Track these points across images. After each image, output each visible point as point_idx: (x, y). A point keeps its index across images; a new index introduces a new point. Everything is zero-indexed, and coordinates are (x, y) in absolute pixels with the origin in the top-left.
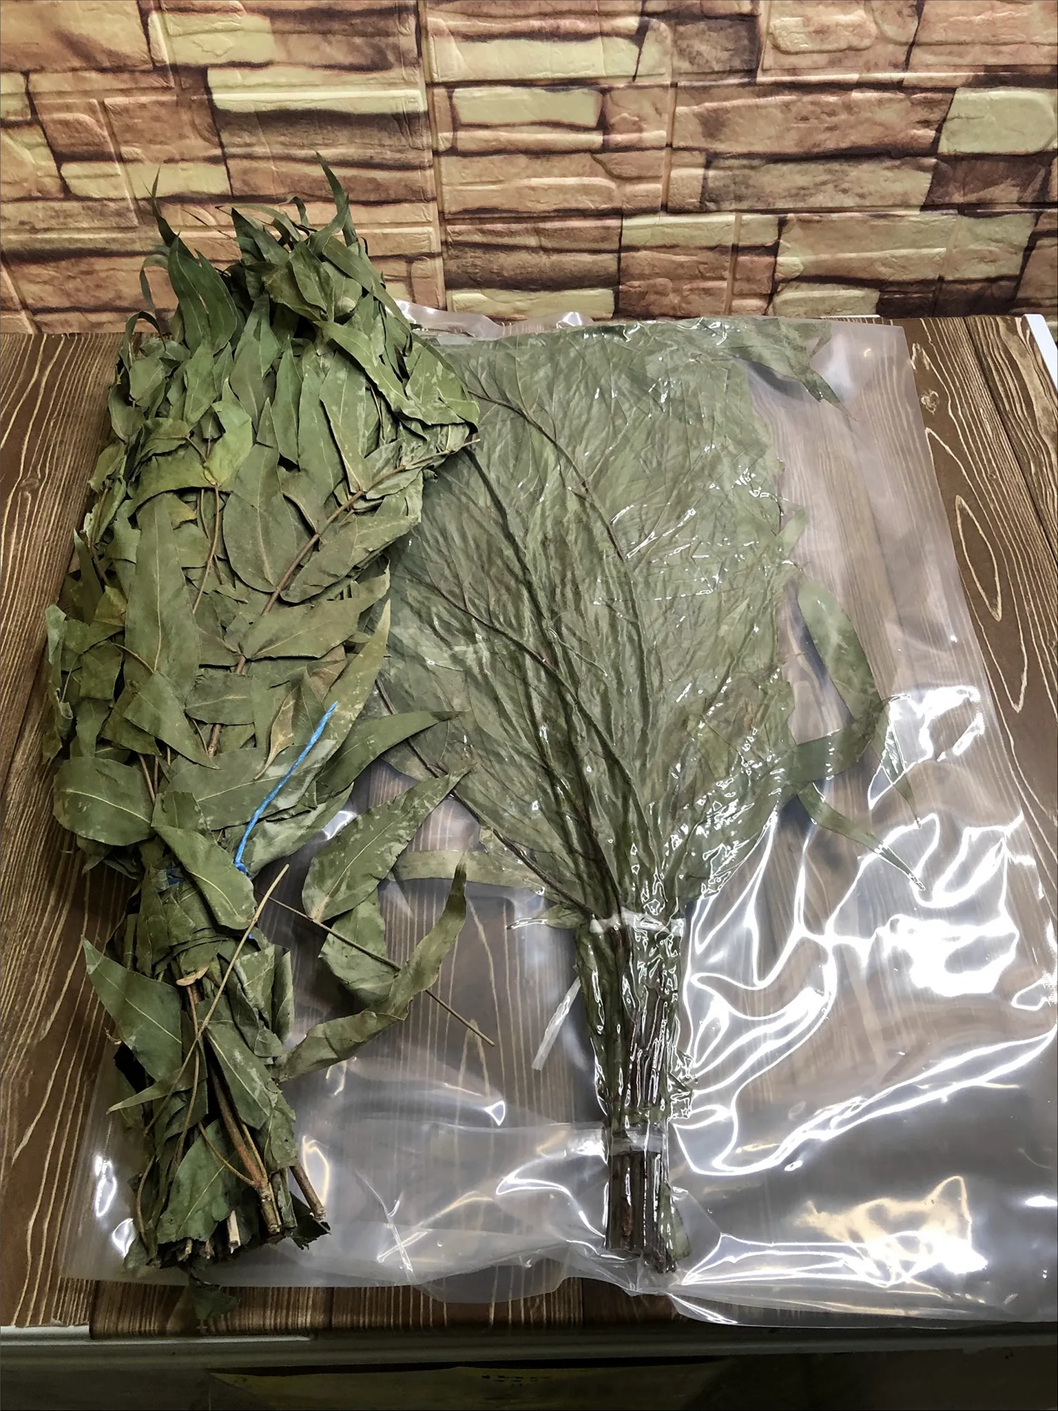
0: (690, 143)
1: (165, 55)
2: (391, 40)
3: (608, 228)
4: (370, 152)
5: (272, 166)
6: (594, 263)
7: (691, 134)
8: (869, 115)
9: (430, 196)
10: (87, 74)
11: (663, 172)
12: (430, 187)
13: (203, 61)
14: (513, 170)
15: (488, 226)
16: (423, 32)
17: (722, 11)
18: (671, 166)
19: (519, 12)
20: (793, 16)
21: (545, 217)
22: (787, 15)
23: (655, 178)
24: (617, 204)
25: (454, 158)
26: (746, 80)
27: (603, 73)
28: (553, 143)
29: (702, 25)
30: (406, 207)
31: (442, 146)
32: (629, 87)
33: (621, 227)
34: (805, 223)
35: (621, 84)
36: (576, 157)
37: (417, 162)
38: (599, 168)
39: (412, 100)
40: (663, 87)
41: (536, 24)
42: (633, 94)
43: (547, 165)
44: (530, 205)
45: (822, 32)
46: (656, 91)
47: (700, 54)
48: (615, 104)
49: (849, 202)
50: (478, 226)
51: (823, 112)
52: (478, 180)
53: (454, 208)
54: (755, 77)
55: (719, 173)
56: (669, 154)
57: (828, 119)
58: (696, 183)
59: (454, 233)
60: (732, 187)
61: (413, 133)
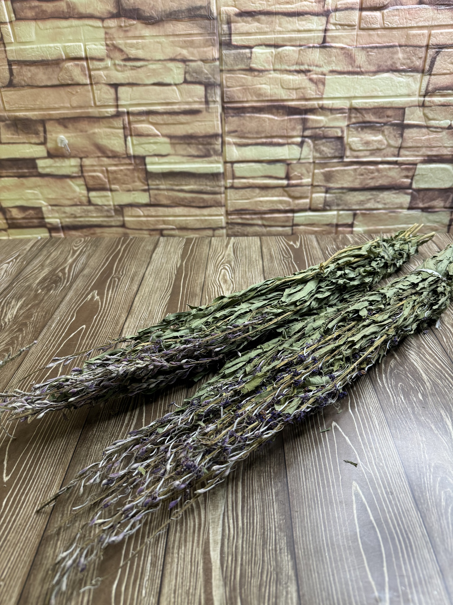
0: (320, 184)
1: (131, 152)
2: (212, 146)
3: (288, 217)
4: (202, 187)
5: (166, 193)
6: (283, 231)
7: (320, 181)
8: (385, 173)
9: (223, 204)
10: (103, 159)
11: (309, 195)
12: (223, 201)
13: (144, 154)
14: (254, 194)
15: (244, 216)
16: (224, 143)
17: (331, 136)
18: (312, 193)
19: (258, 136)
20: (357, 137)
21: (265, 213)
22: (354, 137)
23: (306, 197)
24: (292, 207)
25: (233, 190)
26: (340, 160)
27: (288, 157)
28: (269, 183)
29: (324, 141)
30: (214, 208)
31: (228, 185)
32: (298, 163)
33: (293, 217)
34: (363, 215)
35: (295, 162)
36: (277, 189)
37: (219, 191)
38: (285, 194)
39: (219, 168)
40: (310, 163)
41: (264, 140)
42: (299, 165)
43: (267, 193)
44: (260, 208)
45: (367, 143)
46: (307, 165)
47: (323, 151)
48: (292, 169)
49: (380, 206)
50: (240, 216)
51: (369, 172)
52: (241, 198)
53: (232, 210)
54: (343, 159)
55: (331, 195)
56: (312, 188)
57: (371, 175)
58: (322, 199)
59: (231, 219)
60: (336, 201)
61: (218, 180)
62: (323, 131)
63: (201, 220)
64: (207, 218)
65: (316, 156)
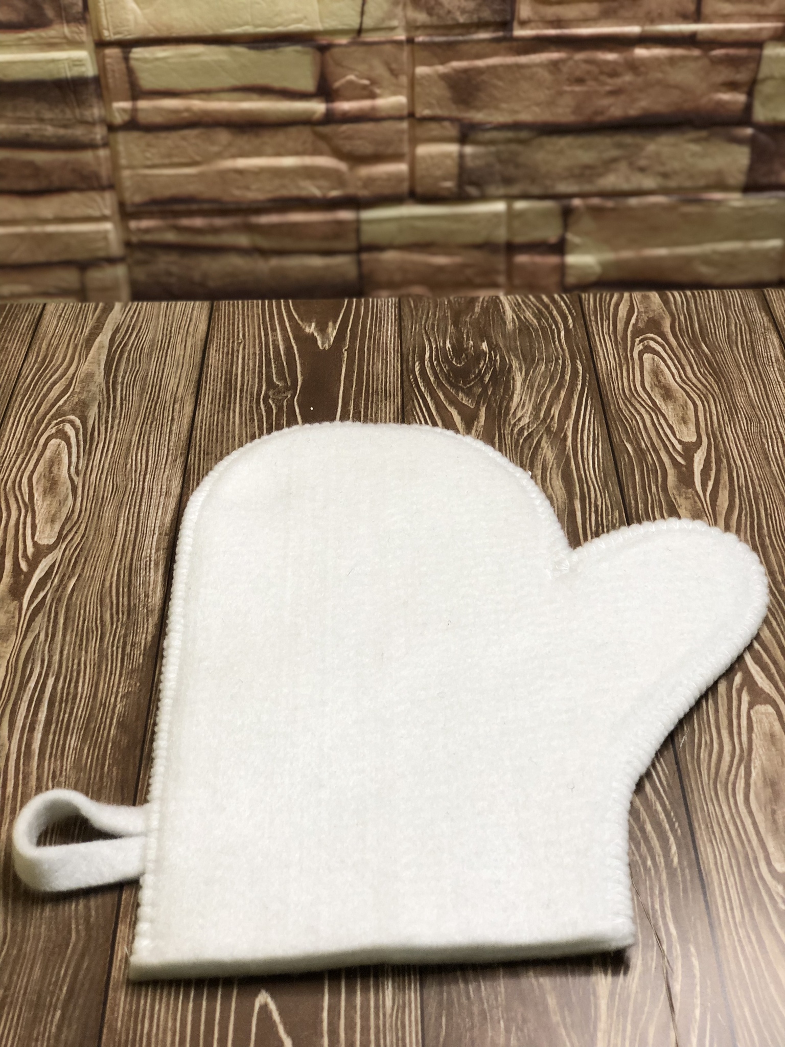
0: (439, 112)
3: (341, 222)
4: (25, 128)
6: (326, 267)
7: (438, 102)
8: (659, 75)
9: (105, 181)
11: (406, 148)
12: (105, 171)
14: (215, 149)
15: (185, 222)
18: (415, 141)
21: (258, 209)
23: (396, 157)
24: (351, 190)
25: (135, 134)
26: (500, 34)
27: (319, 27)
28: (261, 113)
30: (75, 197)
31: (118, 119)
32: (353, 43)
33: (359, 221)
34: (596, 212)
35: (344, 40)
36: (293, 131)
37: (86, 139)
38: (323, 146)
39: (78, 63)
40: (398, 43)
42: (359, 52)
43: (256, 142)
44: (238, 193)
46: (388, 48)
48: (339, 64)
49: (649, 182)
50: (171, 222)
51: (602, 73)
52: (167, 161)
53: (138, 199)
54: (511, 30)
55: (480, 150)
56: (412, 127)
57: (609, 81)
58: (449, 162)
59: (140, 231)
60: (498, 167)
61: (81, 103)
63: (34, 237)
64: (51, 228)
65: (415, 21)
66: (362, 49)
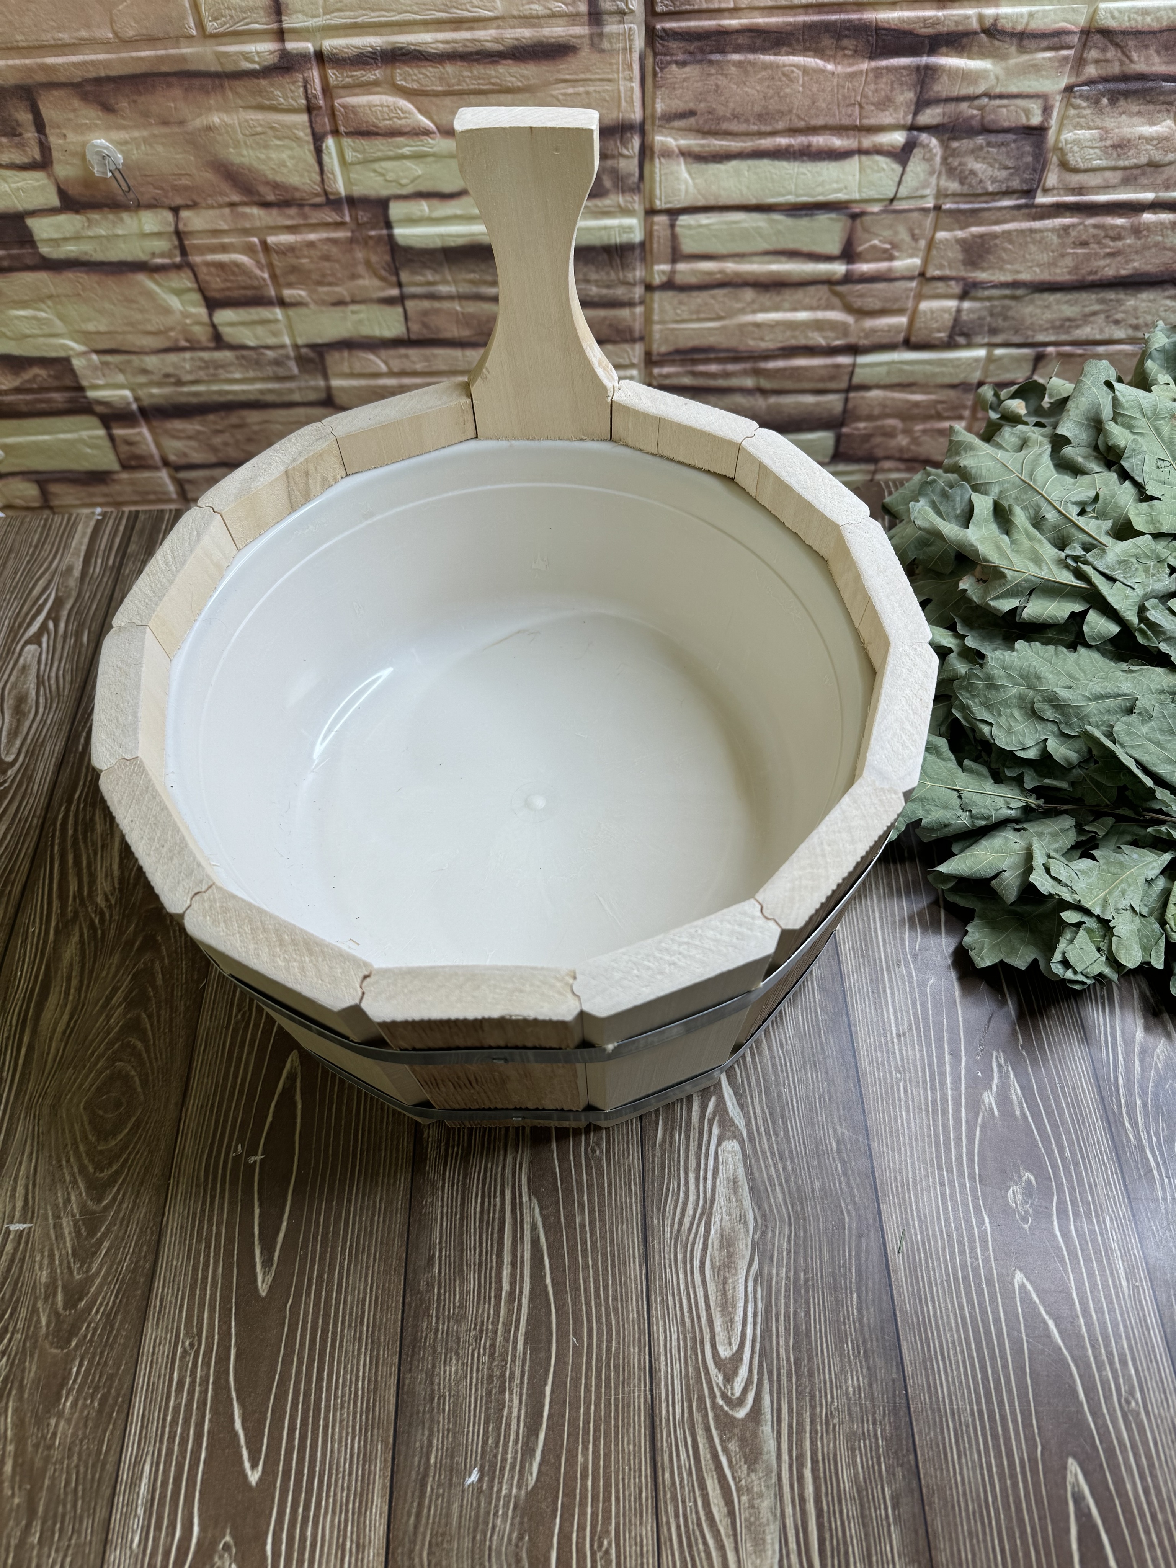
0: (948, 272)
1: (340, 186)
2: (611, 163)
3: (838, 366)
5: (457, 306)
6: (818, 404)
7: (948, 263)
8: (1158, 238)
9: (637, 336)
10: (247, 210)
11: (910, 304)
12: (638, 326)
13: (385, 191)
14: (739, 305)
15: (702, 368)
16: (648, 152)
17: (1006, 124)
18: (920, 297)
19: (764, 128)
20: (1089, 128)
21: (767, 356)
22: (1082, 128)
23: (900, 312)
24: (852, 340)
25: (670, 294)
26: (1022, 201)
27: (856, 196)
28: (786, 274)
29: (980, 140)
31: (657, 280)
32: (885, 211)
33: (854, 365)
34: (1065, 357)
36: (812, 289)
37: (626, 298)
38: (836, 301)
39: (631, 229)
40: (925, 210)
41: (783, 141)
42: (888, 219)
43: (777, 299)
44: (752, 344)
45: (1121, 146)
46: (915, 215)
47: (973, 173)
48: (866, 230)
49: (1120, 333)
50: (689, 368)
51: (1106, 236)
52: (694, 317)
53: (663, 349)
54: (1034, 198)
55: (977, 305)
56: (920, 284)
57: (1111, 244)
58: (946, 316)
59: (661, 376)
60: (988, 319)
61: (624, 266)
62: (981, 108)
65: (946, 189)
66: (892, 216)
